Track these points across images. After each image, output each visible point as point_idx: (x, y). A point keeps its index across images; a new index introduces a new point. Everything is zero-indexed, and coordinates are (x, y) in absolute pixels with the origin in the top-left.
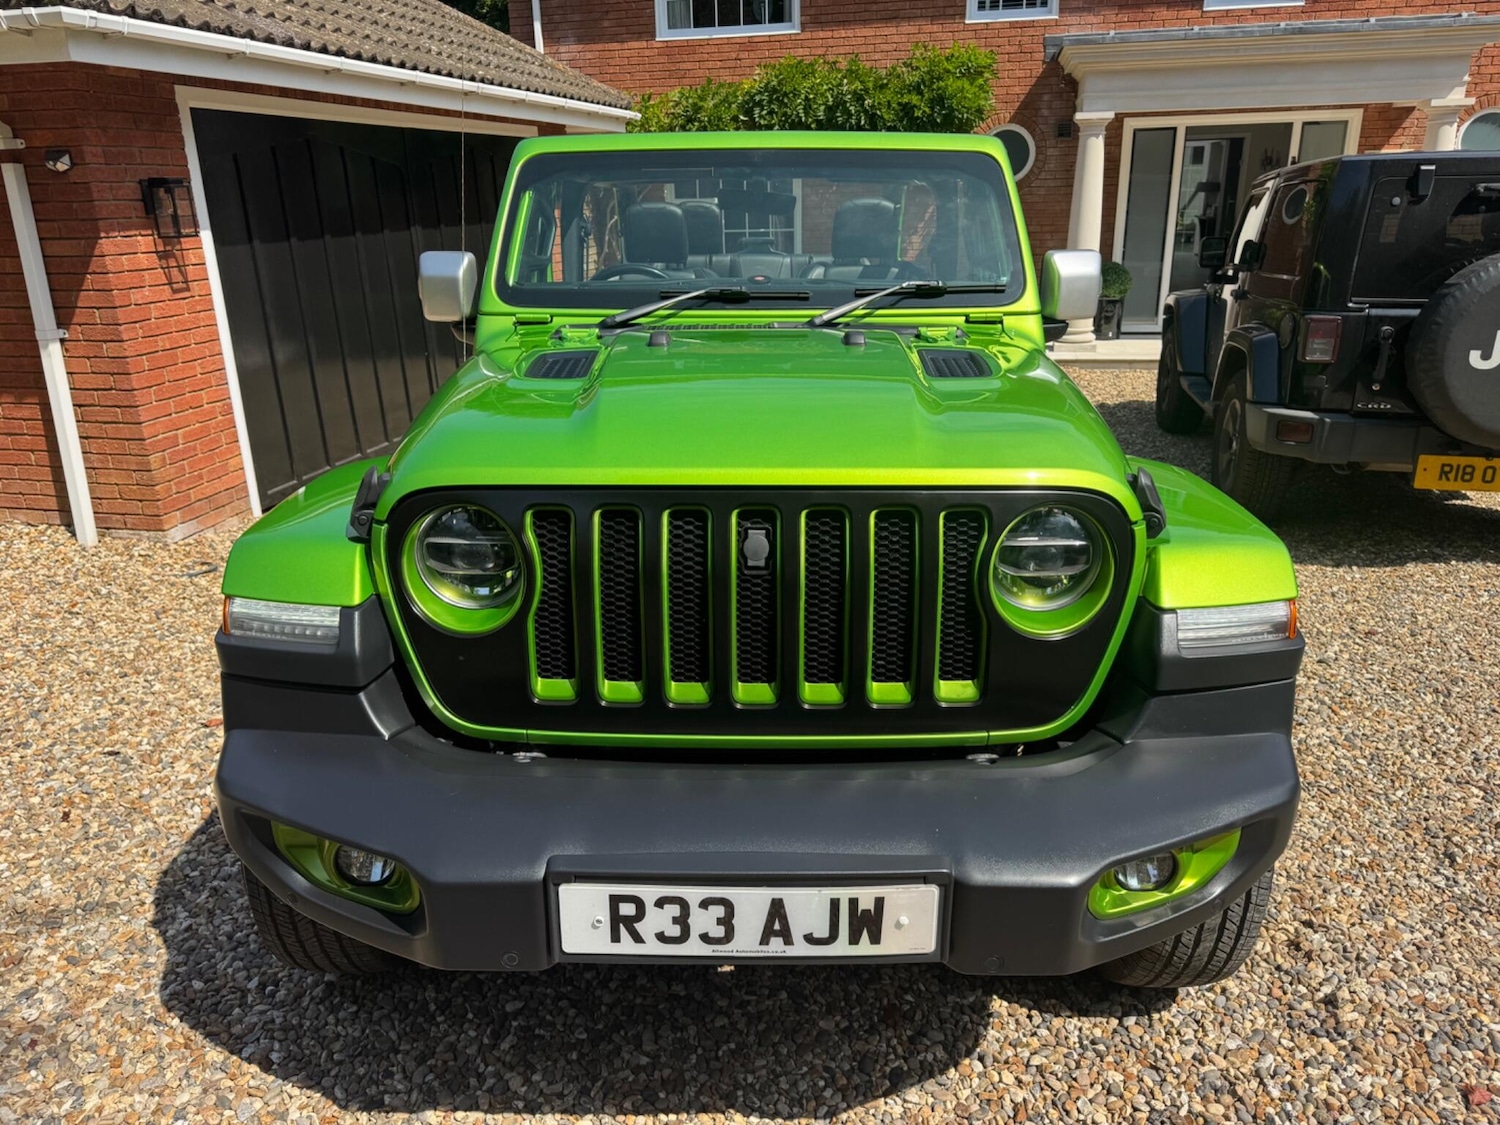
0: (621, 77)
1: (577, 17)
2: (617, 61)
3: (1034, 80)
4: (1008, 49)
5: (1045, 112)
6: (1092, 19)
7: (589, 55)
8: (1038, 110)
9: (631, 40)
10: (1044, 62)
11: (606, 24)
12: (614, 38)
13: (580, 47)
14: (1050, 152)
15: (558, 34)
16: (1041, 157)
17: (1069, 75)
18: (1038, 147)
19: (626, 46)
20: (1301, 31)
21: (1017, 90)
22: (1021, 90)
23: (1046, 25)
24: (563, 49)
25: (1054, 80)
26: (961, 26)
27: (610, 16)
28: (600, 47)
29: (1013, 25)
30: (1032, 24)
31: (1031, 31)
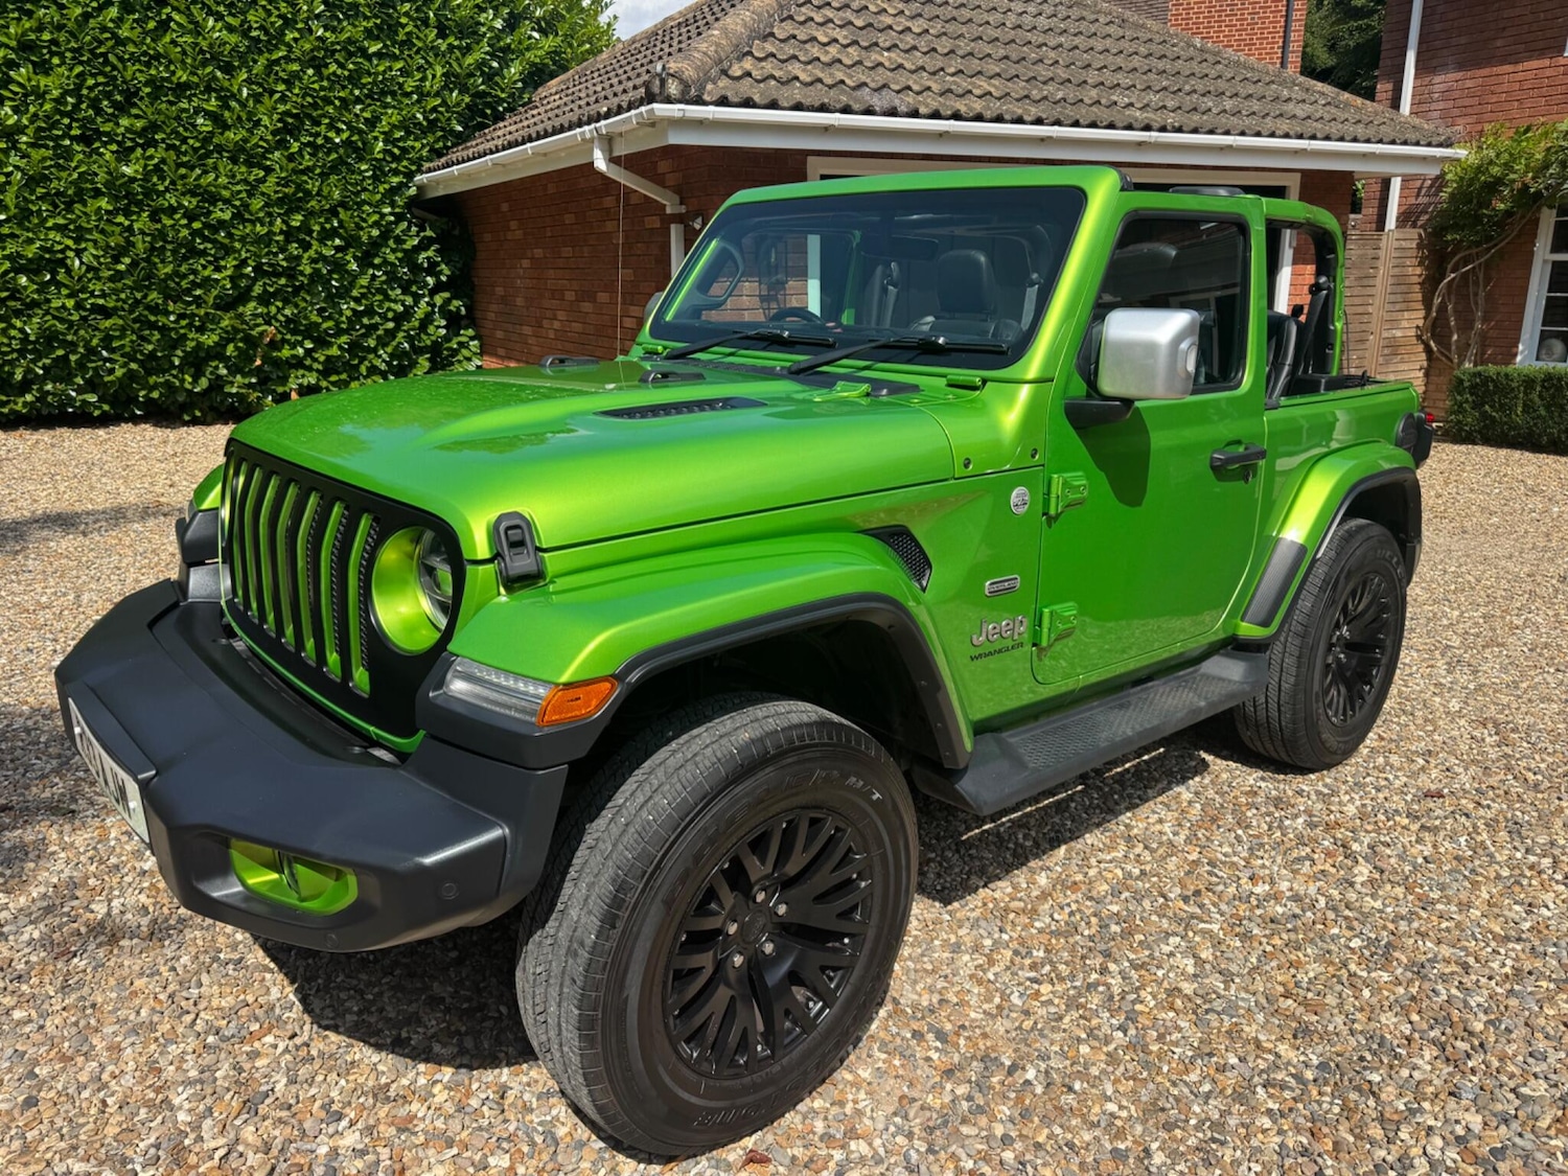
0: (1506, 106)
1: (1463, 40)
2: (1505, 87)
7: (1469, 84)
9: (1529, 59)
11: (1499, 43)
12: (1504, 60)
13: (1460, 75)
15: (1435, 62)
19: (1520, 67)
24: (1437, 79)
27: (1506, 34)
28: (1486, 71)
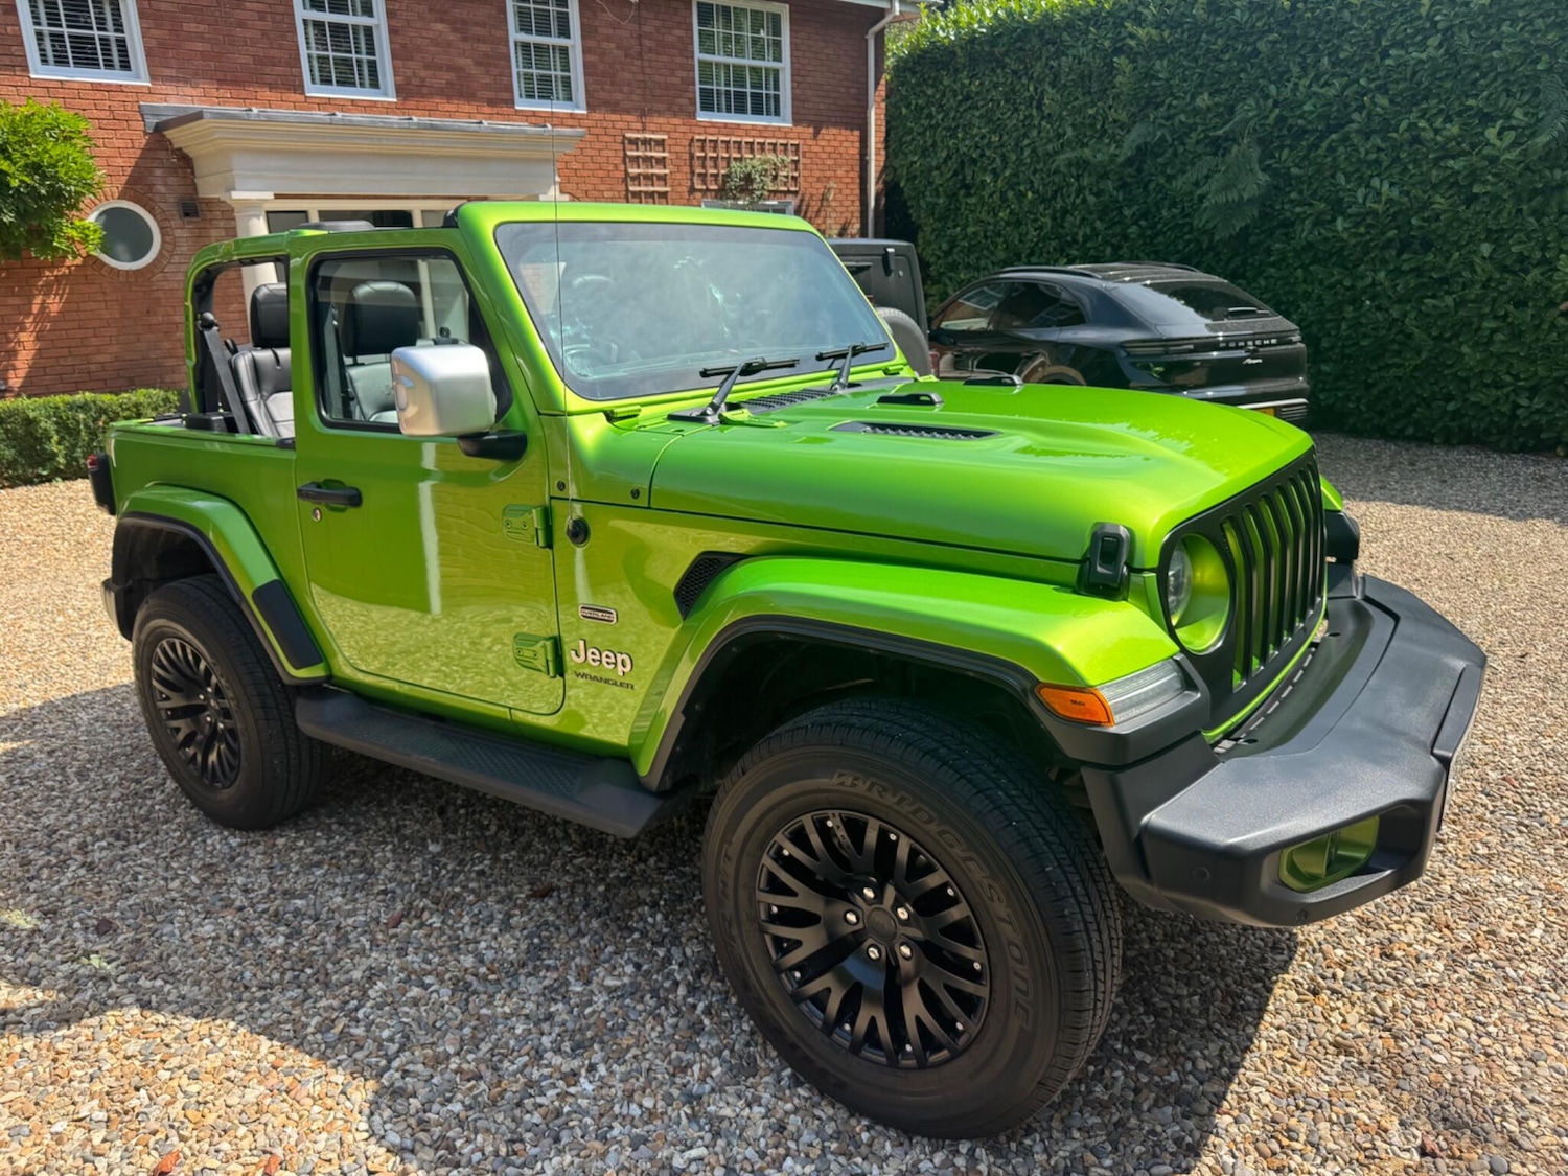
3: (138, 153)
4: (96, 114)
5: (162, 189)
6: (188, 90)
8: (151, 186)
10: (146, 133)
14: (178, 233)
16: (168, 239)
17: (180, 149)
18: (162, 228)
20: (433, 127)
21: (120, 161)
22: (126, 163)
23: (137, 91)
25: (162, 154)
26: (26, 81)
29: (95, 87)
30: (120, 89)
31: (122, 97)
